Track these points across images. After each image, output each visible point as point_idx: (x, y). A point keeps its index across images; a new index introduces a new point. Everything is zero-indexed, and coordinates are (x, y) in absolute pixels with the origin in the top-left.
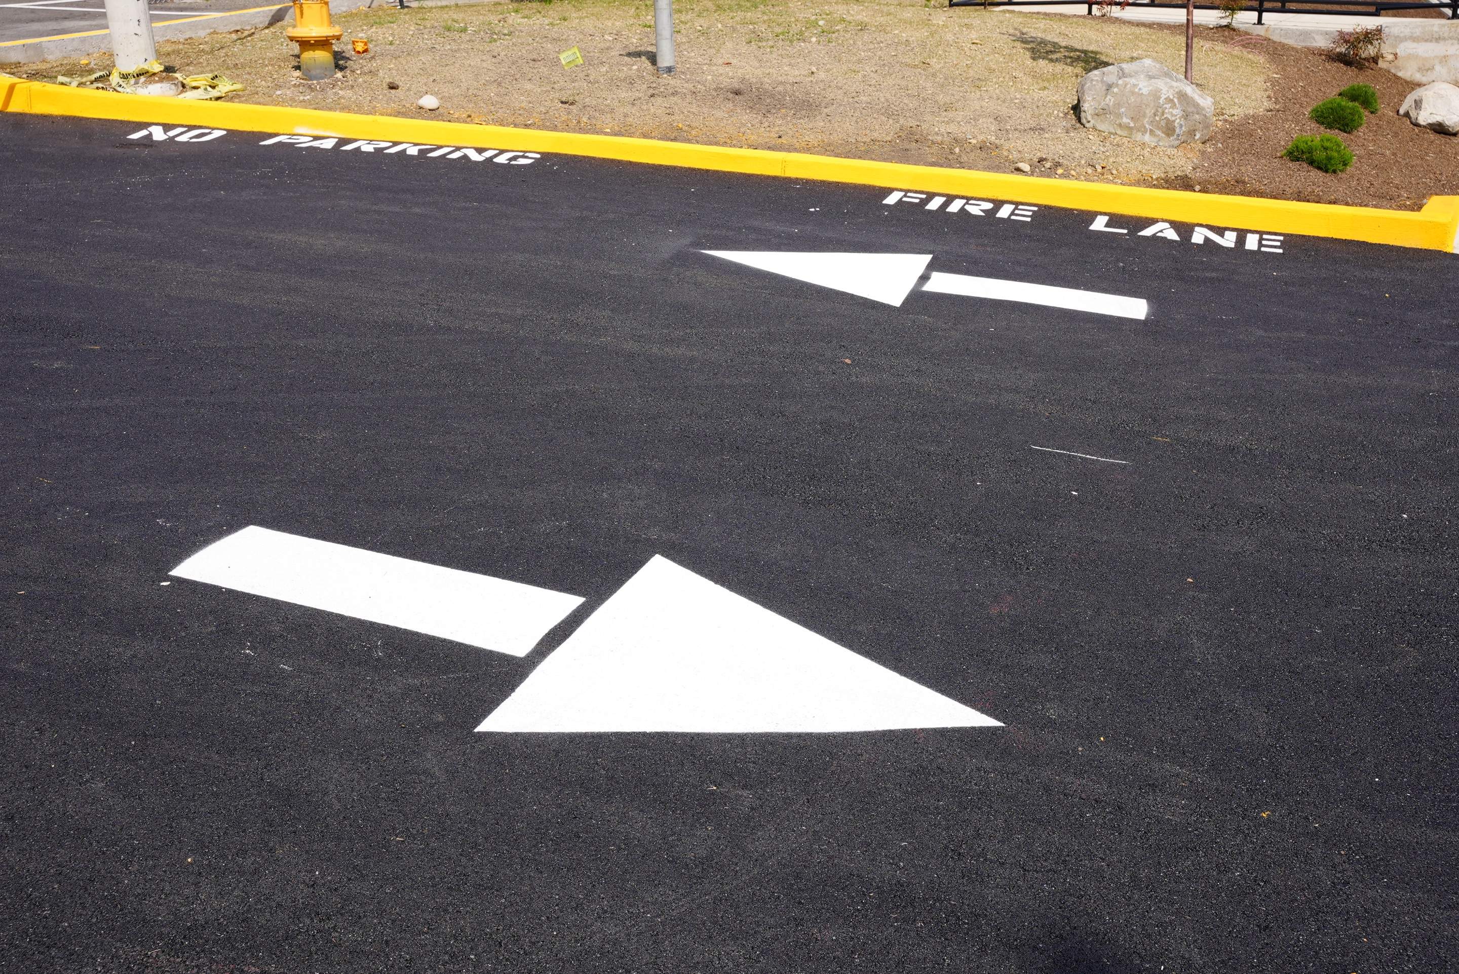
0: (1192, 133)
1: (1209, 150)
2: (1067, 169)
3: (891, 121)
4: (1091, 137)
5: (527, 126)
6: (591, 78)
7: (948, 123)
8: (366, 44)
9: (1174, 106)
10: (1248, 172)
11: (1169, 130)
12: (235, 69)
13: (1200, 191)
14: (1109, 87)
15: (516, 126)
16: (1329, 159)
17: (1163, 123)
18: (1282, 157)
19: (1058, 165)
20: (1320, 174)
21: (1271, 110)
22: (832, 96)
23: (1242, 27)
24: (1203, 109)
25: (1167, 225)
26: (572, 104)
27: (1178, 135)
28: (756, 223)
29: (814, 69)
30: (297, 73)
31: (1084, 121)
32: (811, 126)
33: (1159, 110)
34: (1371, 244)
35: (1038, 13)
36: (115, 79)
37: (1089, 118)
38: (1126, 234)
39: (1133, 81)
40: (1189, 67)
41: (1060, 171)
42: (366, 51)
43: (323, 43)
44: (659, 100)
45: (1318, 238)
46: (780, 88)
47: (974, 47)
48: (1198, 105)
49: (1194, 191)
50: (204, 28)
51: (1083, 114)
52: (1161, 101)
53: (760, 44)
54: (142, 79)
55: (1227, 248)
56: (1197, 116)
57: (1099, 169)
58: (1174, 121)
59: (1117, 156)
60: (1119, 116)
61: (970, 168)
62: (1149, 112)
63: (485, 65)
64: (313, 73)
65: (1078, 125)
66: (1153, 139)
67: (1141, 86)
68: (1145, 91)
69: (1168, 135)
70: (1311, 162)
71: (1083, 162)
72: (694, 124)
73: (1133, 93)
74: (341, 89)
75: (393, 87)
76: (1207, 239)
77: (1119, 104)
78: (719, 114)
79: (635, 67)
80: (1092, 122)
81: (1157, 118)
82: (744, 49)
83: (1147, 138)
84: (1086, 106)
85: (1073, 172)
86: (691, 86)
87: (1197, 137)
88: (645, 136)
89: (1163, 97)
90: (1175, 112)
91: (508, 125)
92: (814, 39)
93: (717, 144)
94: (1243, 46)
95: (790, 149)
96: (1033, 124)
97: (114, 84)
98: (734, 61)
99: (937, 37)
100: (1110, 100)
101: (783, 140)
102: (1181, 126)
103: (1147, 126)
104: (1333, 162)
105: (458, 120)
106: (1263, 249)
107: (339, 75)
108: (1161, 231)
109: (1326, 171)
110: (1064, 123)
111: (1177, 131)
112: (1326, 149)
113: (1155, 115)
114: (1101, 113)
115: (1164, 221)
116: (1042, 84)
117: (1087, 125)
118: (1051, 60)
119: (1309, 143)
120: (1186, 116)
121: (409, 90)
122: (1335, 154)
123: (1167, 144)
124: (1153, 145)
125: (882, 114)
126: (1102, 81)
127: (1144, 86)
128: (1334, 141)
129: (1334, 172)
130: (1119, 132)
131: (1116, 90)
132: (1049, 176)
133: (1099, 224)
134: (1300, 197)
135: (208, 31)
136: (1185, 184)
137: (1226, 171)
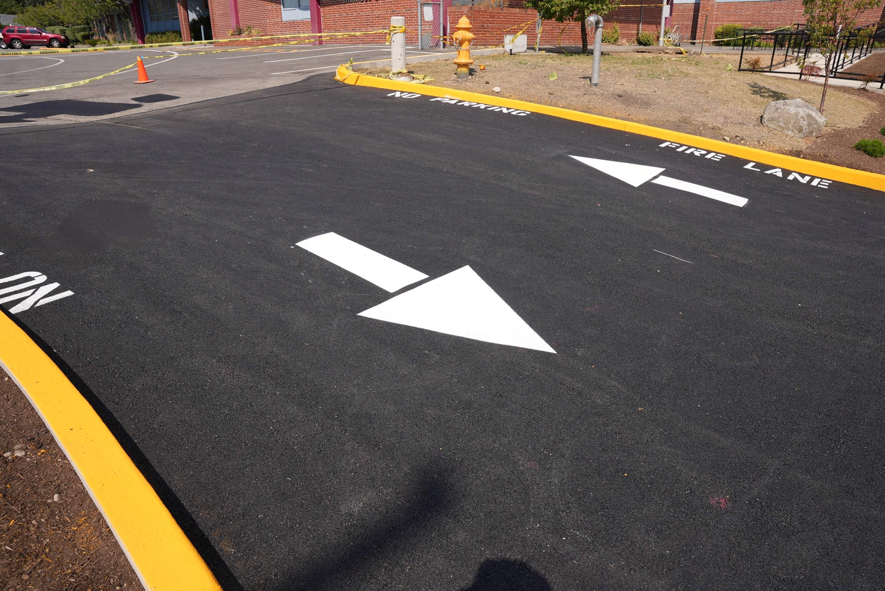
0: (811, 133)
1: (818, 141)
2: (746, 141)
3: (679, 114)
4: (764, 129)
5: (530, 101)
6: (564, 85)
7: (703, 117)
8: (484, 66)
9: (804, 120)
10: (832, 153)
11: (800, 130)
12: (434, 73)
13: (803, 158)
14: (777, 109)
15: (526, 101)
16: (874, 151)
17: (798, 127)
18: (852, 148)
19: (742, 139)
20: (868, 157)
21: (861, 127)
22: (659, 101)
23: (871, 89)
24: (819, 123)
25: (780, 170)
26: (552, 94)
27: (804, 133)
28: (599, 147)
29: (656, 90)
30: (455, 76)
31: (763, 122)
32: (644, 112)
33: (797, 121)
34: (873, 190)
35: (774, 76)
36: (391, 75)
37: (766, 121)
38: (758, 171)
39: (788, 107)
40: (822, 104)
41: (743, 142)
42: (484, 69)
43: (465, 65)
44: (587, 96)
45: (849, 184)
46: (639, 96)
47: (732, 87)
48: (817, 121)
49: (800, 158)
50: (434, 59)
51: (763, 120)
52: (799, 117)
53: (640, 78)
54: (400, 75)
55: (802, 183)
56: (815, 126)
57: (762, 143)
58: (803, 127)
59: (773, 139)
60: (779, 122)
61: (704, 136)
62: (793, 122)
63: (525, 77)
64: (461, 76)
65: (761, 124)
66: (792, 133)
67: (791, 110)
68: (792, 112)
69: (799, 132)
70: (865, 151)
71: (755, 140)
72: (596, 107)
73: (787, 113)
74: (468, 82)
75: (487, 83)
76: (795, 178)
77: (780, 117)
78: (609, 104)
79: (583, 83)
80: (767, 123)
81: (796, 125)
82: (632, 79)
83: (790, 133)
84: (765, 116)
85: (748, 143)
86: (602, 92)
87: (813, 135)
88: (575, 109)
89: (800, 115)
90: (804, 123)
91: (523, 100)
92: (663, 78)
93: (602, 115)
94: (868, 98)
95: (632, 120)
96: (740, 121)
97: (390, 76)
98: (625, 84)
99: (718, 82)
100: (776, 115)
101: (630, 117)
102: (806, 129)
103: (791, 128)
104: (876, 152)
105: (506, 97)
106: (819, 186)
107: (470, 77)
108: (776, 172)
109: (872, 156)
110: (754, 123)
111: (804, 131)
112: (873, 146)
113: (795, 123)
114: (771, 120)
115: (779, 168)
116: (755, 105)
117: (764, 124)
118: (761, 96)
119: (866, 143)
120: (809, 125)
121: (493, 84)
122: (878, 149)
123: (798, 136)
124: (792, 136)
125: (676, 111)
126: (775, 106)
127: (792, 110)
128: (879, 143)
129: (876, 157)
130: (778, 129)
131: (779, 111)
132: (737, 144)
133: (749, 166)
134: (850, 166)
135: (436, 59)
136: (797, 154)
137: (822, 151)
